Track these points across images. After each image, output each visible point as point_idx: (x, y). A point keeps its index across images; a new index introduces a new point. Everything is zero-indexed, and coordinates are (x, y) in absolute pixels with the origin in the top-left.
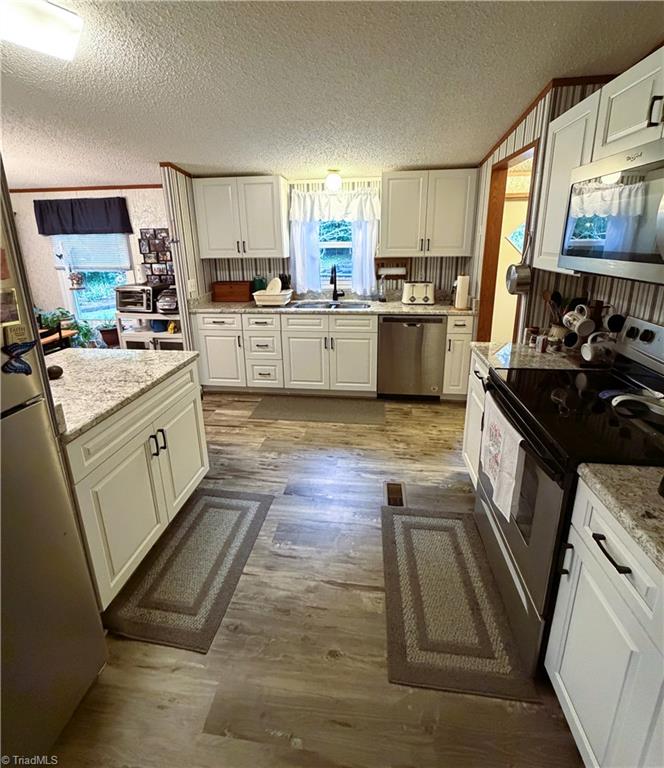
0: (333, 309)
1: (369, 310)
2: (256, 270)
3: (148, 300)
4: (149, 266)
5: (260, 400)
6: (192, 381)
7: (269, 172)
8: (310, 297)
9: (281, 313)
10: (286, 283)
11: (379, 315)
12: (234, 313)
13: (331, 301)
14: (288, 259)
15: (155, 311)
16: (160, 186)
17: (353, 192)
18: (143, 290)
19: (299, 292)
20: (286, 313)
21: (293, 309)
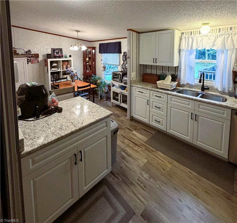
0: (198, 98)
1: (224, 104)
2: (162, 70)
3: (120, 77)
4: (124, 65)
5: (154, 133)
6: (107, 126)
7: (170, 28)
8: (187, 87)
9: (168, 94)
10: (174, 78)
11: (232, 109)
12: (147, 89)
13: (199, 91)
14: (178, 67)
15: (122, 82)
16: (126, 38)
17: (219, 34)
18: (119, 74)
19: (181, 83)
20: (170, 94)
21: (175, 93)
